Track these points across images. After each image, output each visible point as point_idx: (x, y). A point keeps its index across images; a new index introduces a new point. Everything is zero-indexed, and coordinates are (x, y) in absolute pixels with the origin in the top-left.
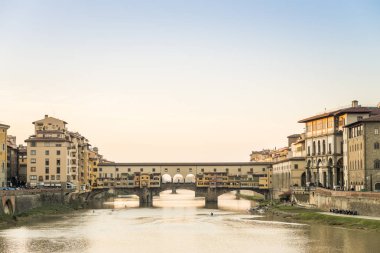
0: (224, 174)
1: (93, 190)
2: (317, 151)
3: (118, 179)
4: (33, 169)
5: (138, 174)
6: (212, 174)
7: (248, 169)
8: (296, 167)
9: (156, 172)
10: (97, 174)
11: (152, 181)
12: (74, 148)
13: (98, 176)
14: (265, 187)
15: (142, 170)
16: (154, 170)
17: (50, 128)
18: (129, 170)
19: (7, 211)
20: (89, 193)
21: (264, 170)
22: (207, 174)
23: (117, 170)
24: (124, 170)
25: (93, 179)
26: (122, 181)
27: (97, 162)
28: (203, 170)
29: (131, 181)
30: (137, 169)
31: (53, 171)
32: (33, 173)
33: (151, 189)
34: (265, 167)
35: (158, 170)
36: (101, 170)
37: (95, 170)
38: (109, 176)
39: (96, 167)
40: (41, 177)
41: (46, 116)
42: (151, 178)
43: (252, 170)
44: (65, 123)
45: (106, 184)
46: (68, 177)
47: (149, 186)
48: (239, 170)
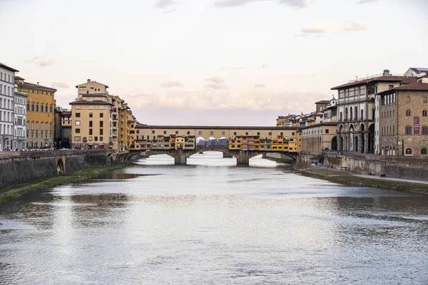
0: (255, 137)
1: (131, 151)
2: (349, 117)
3: (155, 141)
4: (78, 131)
5: (173, 136)
6: (244, 138)
7: (278, 133)
8: (327, 131)
9: (191, 134)
10: (135, 136)
11: (187, 143)
12: (115, 111)
13: (135, 138)
14: (293, 150)
15: (177, 132)
16: (188, 133)
17: (92, 92)
18: (165, 132)
19: (58, 170)
20: (127, 154)
21: (293, 134)
22: (239, 137)
23: (153, 132)
24: (160, 132)
25: (131, 140)
26: (158, 143)
27: (135, 125)
28: (235, 133)
29: (167, 143)
30: (173, 132)
31: (96, 133)
32: (78, 135)
33: (186, 151)
34: (294, 131)
35: (192, 132)
36: (138, 132)
37: (133, 132)
38: (146, 138)
39: (133, 129)
40: (85, 138)
41: (89, 80)
42: (186, 141)
43: (282, 134)
44: (106, 87)
45: (143, 146)
46: (110, 138)
47: (184, 148)
48: (270, 134)
